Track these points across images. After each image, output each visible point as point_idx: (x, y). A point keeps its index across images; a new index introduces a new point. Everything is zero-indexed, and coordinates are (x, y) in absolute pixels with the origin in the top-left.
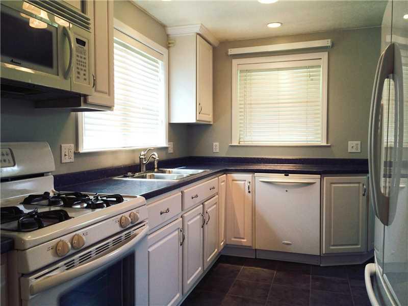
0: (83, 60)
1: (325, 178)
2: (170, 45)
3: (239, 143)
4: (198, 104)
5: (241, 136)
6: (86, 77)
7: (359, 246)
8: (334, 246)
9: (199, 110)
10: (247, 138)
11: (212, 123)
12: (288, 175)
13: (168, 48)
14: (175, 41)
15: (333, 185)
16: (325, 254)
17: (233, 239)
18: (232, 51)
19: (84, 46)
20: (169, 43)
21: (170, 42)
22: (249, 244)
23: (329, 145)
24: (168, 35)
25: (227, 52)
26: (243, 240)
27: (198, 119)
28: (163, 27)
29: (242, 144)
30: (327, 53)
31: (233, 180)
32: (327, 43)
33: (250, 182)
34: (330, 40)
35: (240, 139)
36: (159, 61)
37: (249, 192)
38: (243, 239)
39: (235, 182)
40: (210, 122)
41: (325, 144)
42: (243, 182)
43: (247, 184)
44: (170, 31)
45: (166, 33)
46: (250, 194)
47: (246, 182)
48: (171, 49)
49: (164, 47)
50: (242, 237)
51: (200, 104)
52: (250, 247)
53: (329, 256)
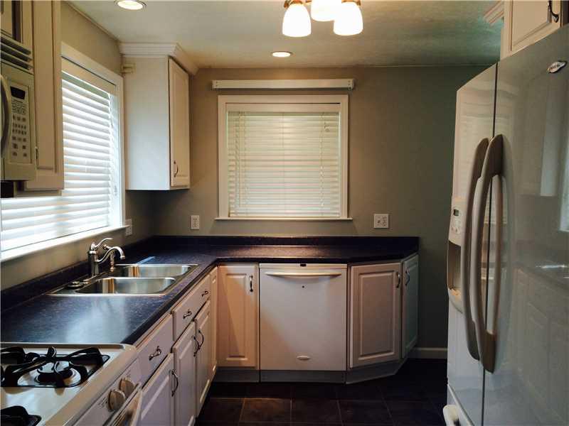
0: (21, 123)
1: (353, 267)
2: (126, 71)
3: (229, 216)
4: (172, 163)
5: (231, 206)
6: (27, 151)
7: (392, 353)
8: (362, 356)
9: (174, 173)
10: (241, 209)
11: (188, 187)
12: (305, 265)
13: (123, 74)
14: (134, 64)
15: (363, 276)
16: (353, 368)
17: (228, 359)
18: (219, 84)
19: (23, 98)
20: (125, 68)
21: (127, 65)
22: (252, 364)
23: (351, 219)
24: (122, 55)
25: (211, 84)
26: (242, 359)
27: (172, 185)
28: (115, 42)
29: (233, 217)
30: (347, 96)
31: (228, 274)
32: (347, 83)
33: (252, 277)
34: (351, 80)
35: (230, 209)
36: (109, 95)
37: (252, 290)
38: (244, 357)
39: (231, 277)
40: (186, 186)
41: (345, 218)
42: (242, 277)
43: (248, 280)
44: (126, 49)
45: (119, 51)
46: (253, 293)
47: (247, 277)
48: (127, 76)
49: (116, 72)
50: (241, 354)
51: (175, 163)
52: (253, 367)
53: (357, 370)
